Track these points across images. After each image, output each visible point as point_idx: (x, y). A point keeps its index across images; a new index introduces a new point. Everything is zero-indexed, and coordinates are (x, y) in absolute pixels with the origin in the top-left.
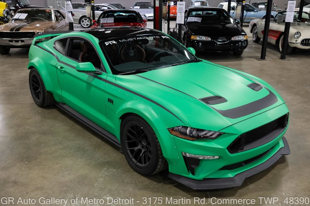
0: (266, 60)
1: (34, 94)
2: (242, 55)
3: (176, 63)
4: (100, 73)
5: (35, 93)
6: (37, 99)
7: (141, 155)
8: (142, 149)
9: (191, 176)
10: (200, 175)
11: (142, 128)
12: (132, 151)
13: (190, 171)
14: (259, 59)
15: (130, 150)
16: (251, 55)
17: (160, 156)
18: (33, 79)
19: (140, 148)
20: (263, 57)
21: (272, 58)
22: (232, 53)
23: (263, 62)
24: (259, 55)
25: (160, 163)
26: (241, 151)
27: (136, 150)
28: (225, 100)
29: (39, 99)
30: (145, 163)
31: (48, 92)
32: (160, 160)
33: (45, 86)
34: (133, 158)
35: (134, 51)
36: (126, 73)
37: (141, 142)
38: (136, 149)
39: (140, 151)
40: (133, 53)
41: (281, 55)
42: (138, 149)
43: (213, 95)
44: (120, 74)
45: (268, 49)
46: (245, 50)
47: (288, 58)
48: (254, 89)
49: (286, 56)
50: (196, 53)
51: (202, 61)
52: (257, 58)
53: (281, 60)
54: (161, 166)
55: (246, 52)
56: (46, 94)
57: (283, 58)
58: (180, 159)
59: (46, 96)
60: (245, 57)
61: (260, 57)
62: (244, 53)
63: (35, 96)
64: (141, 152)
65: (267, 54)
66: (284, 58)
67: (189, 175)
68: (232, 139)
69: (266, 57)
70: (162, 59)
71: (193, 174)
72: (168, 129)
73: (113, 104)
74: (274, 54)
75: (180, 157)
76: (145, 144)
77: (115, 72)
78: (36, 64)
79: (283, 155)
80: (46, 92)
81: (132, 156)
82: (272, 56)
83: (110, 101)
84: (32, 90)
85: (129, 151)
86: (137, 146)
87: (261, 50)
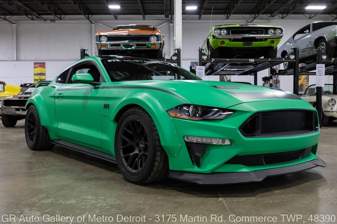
1: (28, 137)
4: (98, 83)
5: (29, 135)
6: (30, 141)
7: (137, 159)
8: (139, 153)
9: (196, 169)
11: (138, 120)
12: (127, 158)
13: (195, 163)
15: (125, 158)
17: (158, 148)
18: (29, 120)
19: (136, 153)
25: (158, 158)
29: (32, 141)
30: (141, 166)
31: (43, 127)
32: (158, 154)
33: (41, 122)
34: (128, 166)
37: (138, 145)
38: (132, 155)
39: (136, 156)
42: (134, 154)
56: (41, 131)
58: (181, 146)
59: (41, 133)
63: (29, 139)
67: (193, 168)
71: (199, 166)
72: (167, 111)
73: (109, 109)
75: (181, 144)
76: (143, 145)
78: (35, 101)
80: (41, 128)
81: (127, 163)
84: (27, 132)
85: (123, 159)
86: (133, 150)
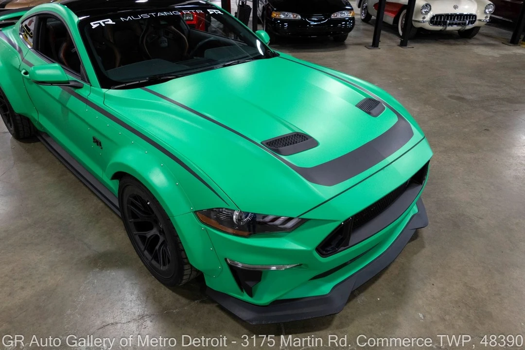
0: (379, 49)
2: (346, 42)
3: (232, 61)
4: (78, 85)
5: (5, 115)
7: (157, 247)
8: (159, 235)
10: (264, 297)
11: (148, 203)
12: (143, 238)
13: (244, 290)
14: (370, 46)
15: (141, 237)
16: (358, 41)
19: (156, 233)
20: (375, 44)
21: (389, 45)
22: (332, 38)
23: (375, 51)
24: (370, 41)
26: (344, 248)
27: (148, 236)
28: (313, 143)
29: (11, 125)
30: (164, 265)
33: (12, 105)
34: (146, 251)
35: (167, 38)
36: (127, 84)
37: (156, 223)
38: (150, 234)
39: (156, 238)
40: (166, 42)
41: (401, 40)
42: (152, 236)
43: (291, 132)
44: (116, 87)
45: (382, 32)
46: (350, 33)
47: (410, 44)
48: (369, 113)
49: (408, 42)
50: (270, 40)
51: (278, 55)
52: (366, 46)
53: (400, 48)
54: (190, 275)
55: (350, 37)
56: (18, 118)
57: (403, 44)
58: (223, 269)
60: (350, 45)
61: (371, 44)
62: (348, 38)
63: (7, 121)
64: (159, 241)
65: (381, 39)
66: (406, 45)
68: (326, 230)
69: (380, 44)
70: (209, 53)
71: (251, 295)
72: (195, 212)
73: (102, 148)
74: (390, 39)
75: (222, 266)
77: (106, 83)
79: (417, 229)
80: (17, 115)
81: (144, 245)
82: (388, 41)
83: (97, 142)
85: (137, 238)
86: (151, 229)
87: (372, 33)
